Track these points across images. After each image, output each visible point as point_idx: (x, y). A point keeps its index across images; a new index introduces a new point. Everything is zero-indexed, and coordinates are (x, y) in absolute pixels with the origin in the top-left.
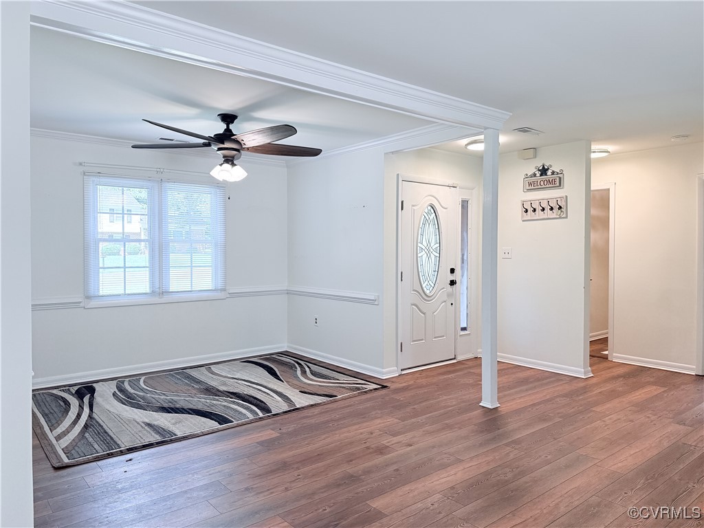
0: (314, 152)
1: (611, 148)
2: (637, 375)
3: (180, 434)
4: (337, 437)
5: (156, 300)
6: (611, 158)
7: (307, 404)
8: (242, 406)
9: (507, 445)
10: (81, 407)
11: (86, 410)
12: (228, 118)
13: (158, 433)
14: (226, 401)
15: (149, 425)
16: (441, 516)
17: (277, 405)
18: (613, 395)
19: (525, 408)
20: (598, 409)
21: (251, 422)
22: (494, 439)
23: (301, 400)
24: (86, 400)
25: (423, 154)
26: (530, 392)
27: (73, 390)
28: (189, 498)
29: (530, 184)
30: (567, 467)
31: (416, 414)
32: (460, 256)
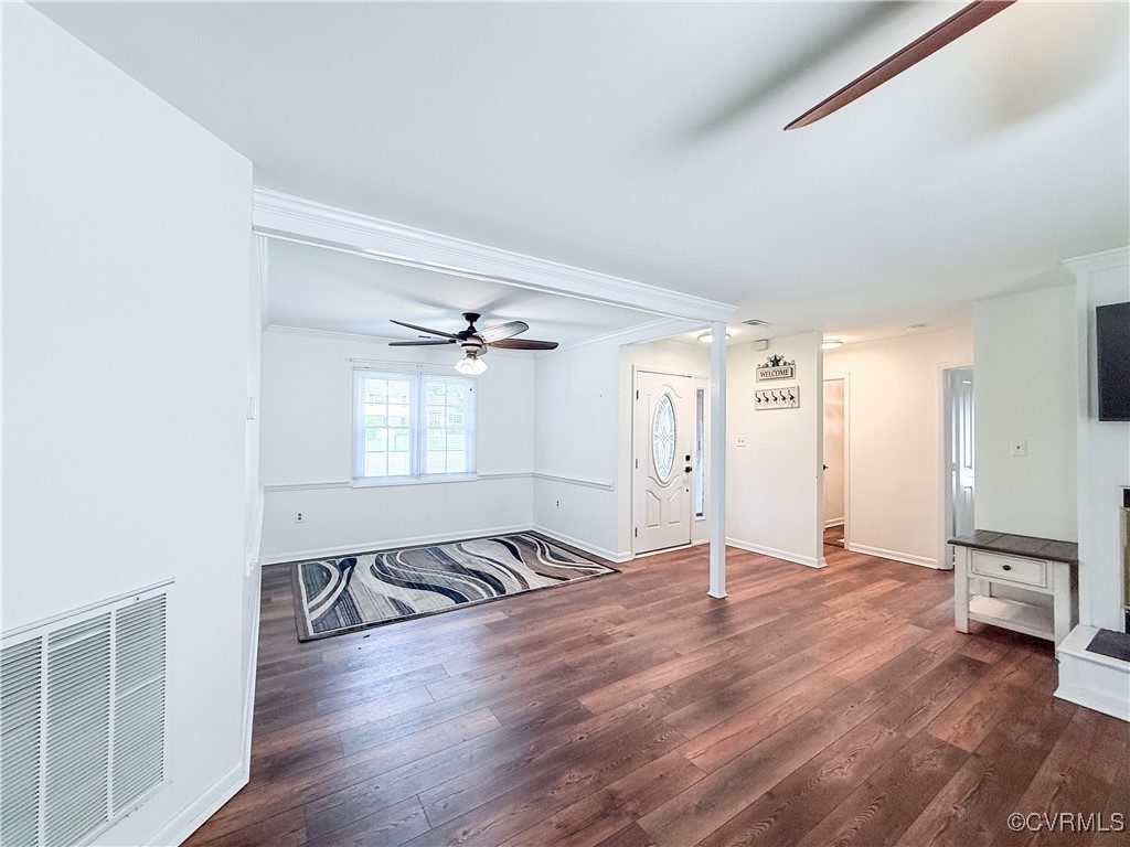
0: (551, 346)
1: (845, 338)
2: (874, 566)
3: (418, 612)
4: (561, 624)
5: (415, 481)
6: (845, 348)
7: (540, 586)
8: (480, 585)
9: (729, 640)
10: (340, 579)
11: (344, 582)
12: (472, 317)
13: (399, 609)
14: (467, 579)
15: (393, 600)
16: (650, 720)
17: (512, 586)
18: (845, 588)
19: (755, 598)
20: (830, 604)
21: (485, 602)
22: (718, 632)
23: (535, 582)
24: (346, 572)
25: (657, 345)
26: (761, 581)
27: (338, 562)
28: (409, 681)
29: (763, 375)
30: (791, 670)
31: (643, 602)
32: (696, 443)
